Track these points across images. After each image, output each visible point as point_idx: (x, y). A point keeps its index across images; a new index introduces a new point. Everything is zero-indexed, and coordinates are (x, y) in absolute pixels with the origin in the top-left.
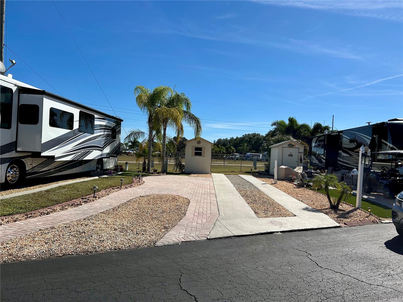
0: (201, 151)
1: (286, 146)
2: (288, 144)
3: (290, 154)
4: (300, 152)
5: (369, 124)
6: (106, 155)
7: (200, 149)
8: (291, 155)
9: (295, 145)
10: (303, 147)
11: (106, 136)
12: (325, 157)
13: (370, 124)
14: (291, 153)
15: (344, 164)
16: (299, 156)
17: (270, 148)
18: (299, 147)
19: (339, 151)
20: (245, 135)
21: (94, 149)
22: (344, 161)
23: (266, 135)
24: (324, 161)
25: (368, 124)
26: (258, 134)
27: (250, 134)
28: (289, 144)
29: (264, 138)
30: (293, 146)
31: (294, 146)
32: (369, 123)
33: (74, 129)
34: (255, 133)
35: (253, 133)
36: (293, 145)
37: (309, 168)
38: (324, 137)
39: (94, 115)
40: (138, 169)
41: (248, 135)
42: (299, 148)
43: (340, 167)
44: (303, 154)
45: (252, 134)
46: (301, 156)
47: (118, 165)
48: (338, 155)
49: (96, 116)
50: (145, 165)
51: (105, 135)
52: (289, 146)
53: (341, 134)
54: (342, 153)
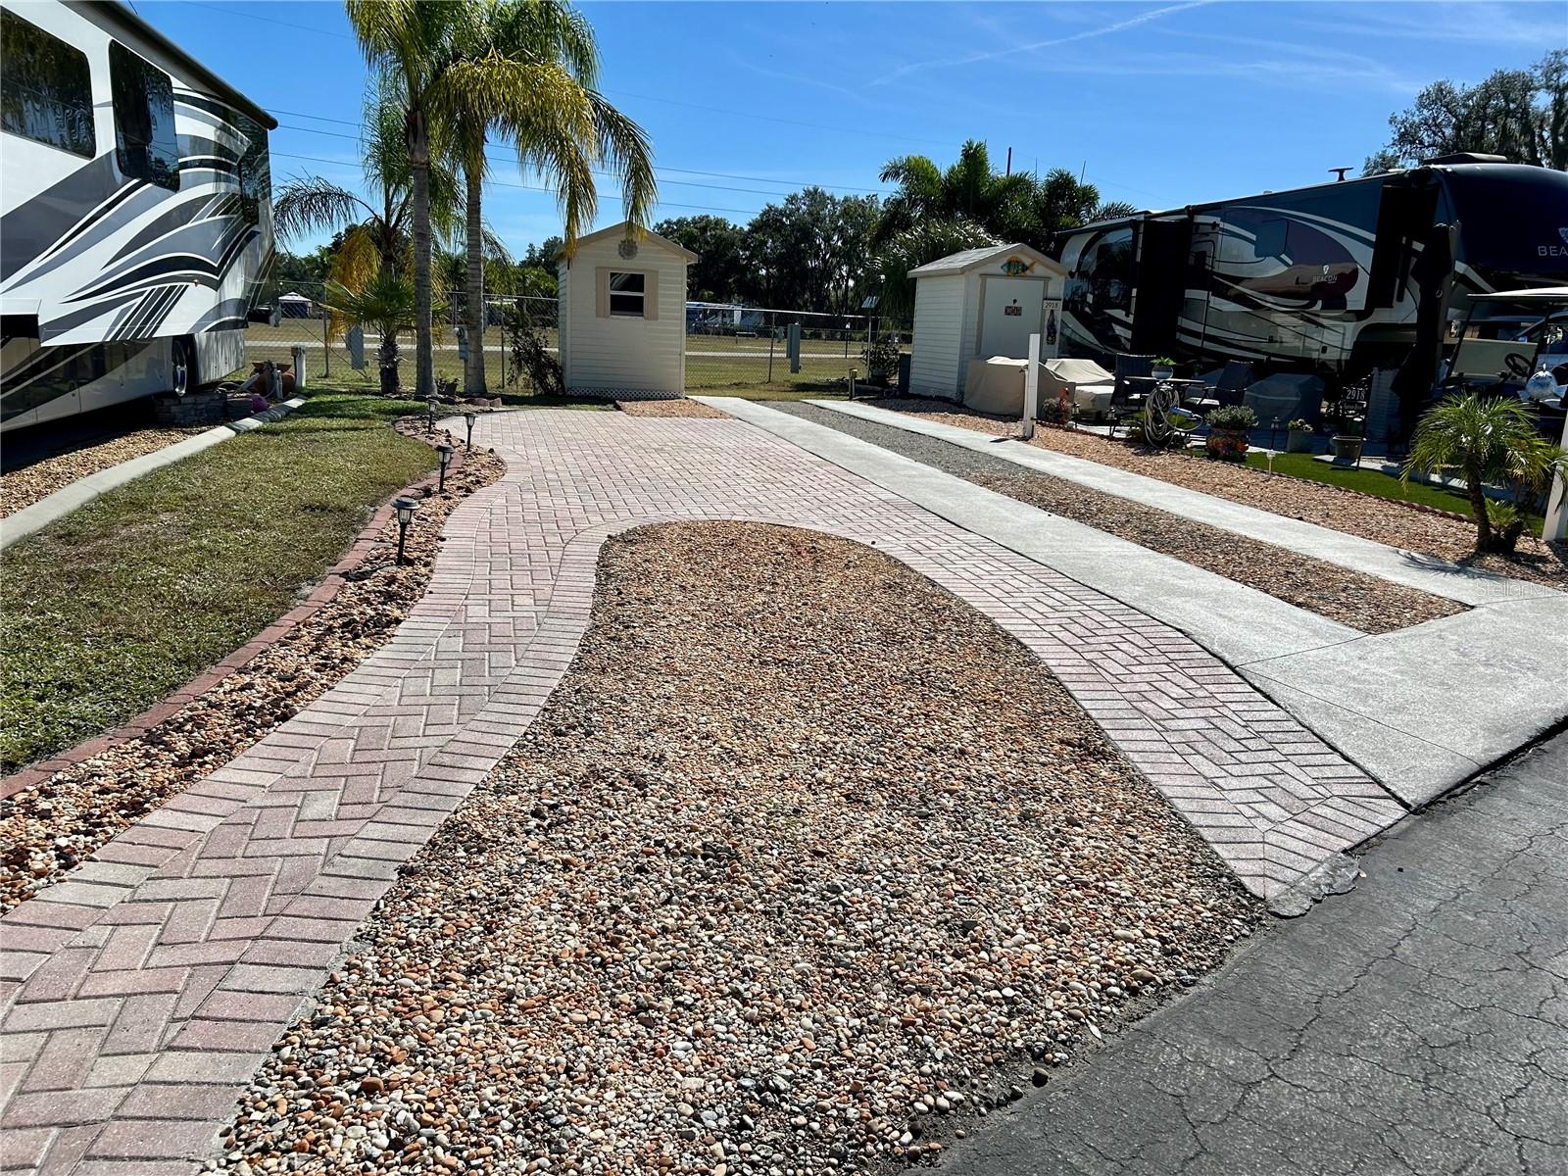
0: (642, 290)
1: (997, 268)
2: (1005, 260)
3: (1012, 304)
4: (1049, 296)
5: (1341, 178)
6: (232, 309)
7: (636, 282)
8: (1013, 311)
9: (1032, 265)
10: (1061, 274)
11: (224, 204)
12: (1132, 316)
13: (1348, 177)
14: (1015, 301)
15: (1208, 345)
16: (1043, 312)
17: (915, 280)
18: (1047, 275)
19: (1187, 291)
20: (666, 222)
21: (190, 279)
22: (1210, 331)
23: (750, 225)
24: (1128, 334)
25: (1334, 179)
26: (718, 222)
27: (685, 219)
28: (1009, 263)
29: (744, 239)
30: (1023, 271)
31: (1027, 268)
32: (1341, 171)
33: (97, 156)
34: (707, 217)
35: (697, 214)
36: (1023, 265)
37: (1161, 364)
38: (1129, 232)
39: (168, 78)
40: (326, 377)
41: (680, 222)
42: (1046, 279)
43: (1190, 357)
44: (1061, 304)
45: (694, 219)
46: (1052, 311)
47: (270, 364)
48: (1182, 306)
49: (178, 85)
50: (393, 362)
51: (221, 197)
52: (1009, 269)
53: (1199, 219)
54: (1212, 298)
